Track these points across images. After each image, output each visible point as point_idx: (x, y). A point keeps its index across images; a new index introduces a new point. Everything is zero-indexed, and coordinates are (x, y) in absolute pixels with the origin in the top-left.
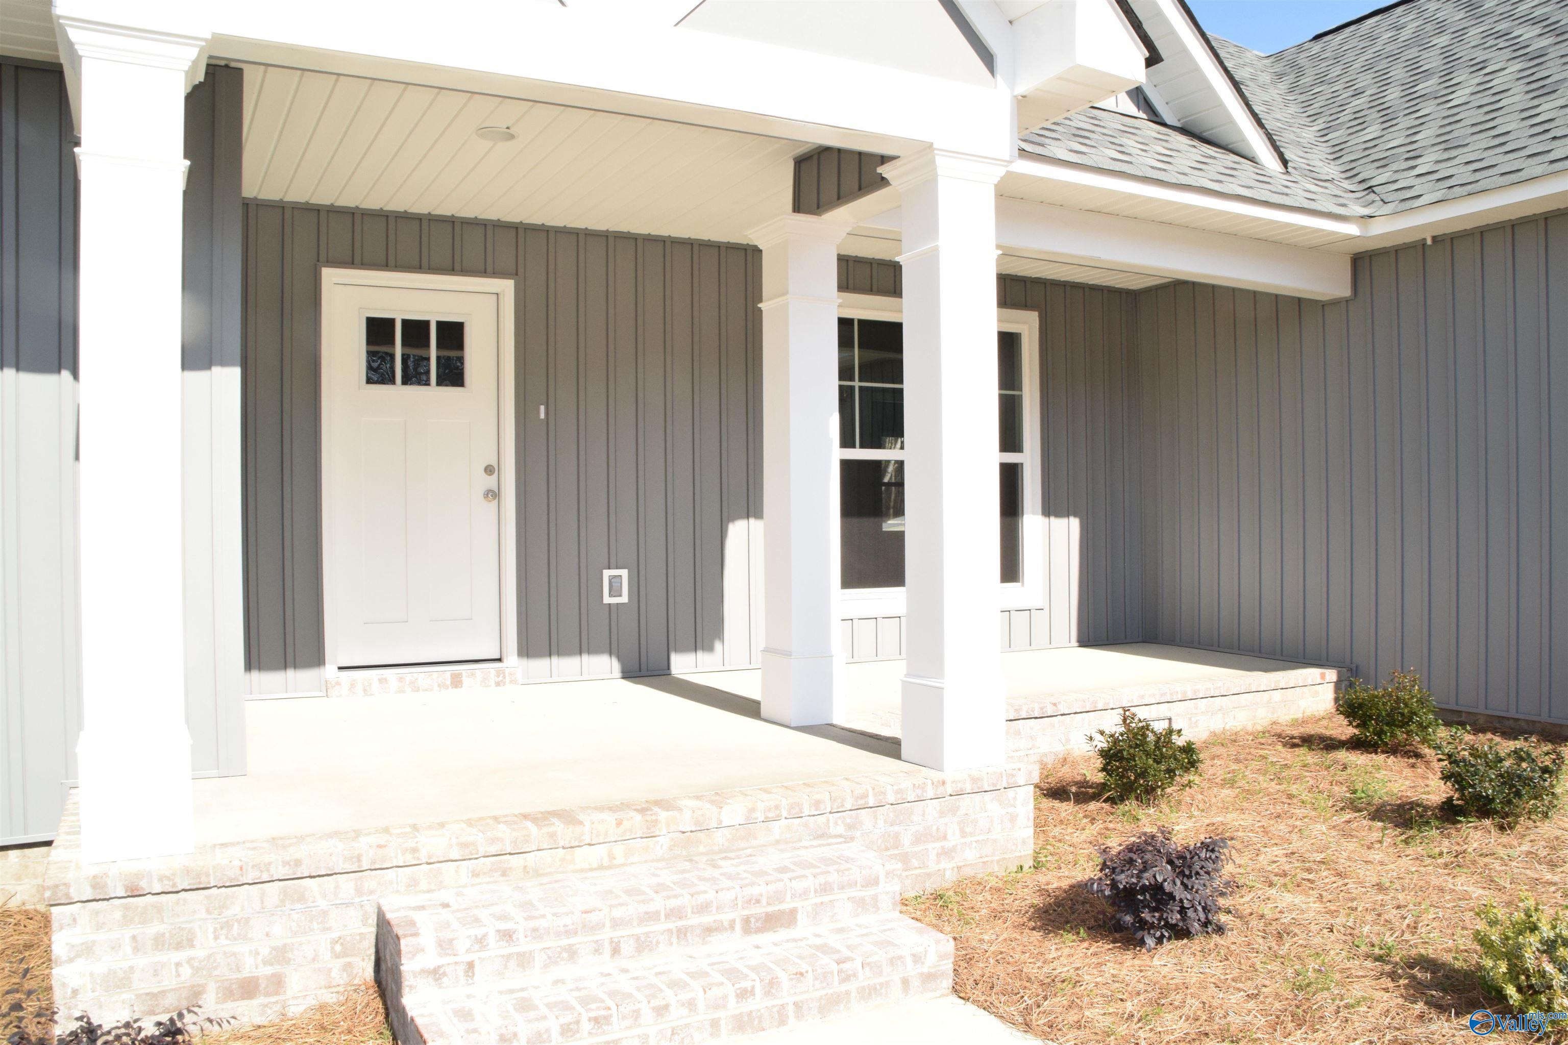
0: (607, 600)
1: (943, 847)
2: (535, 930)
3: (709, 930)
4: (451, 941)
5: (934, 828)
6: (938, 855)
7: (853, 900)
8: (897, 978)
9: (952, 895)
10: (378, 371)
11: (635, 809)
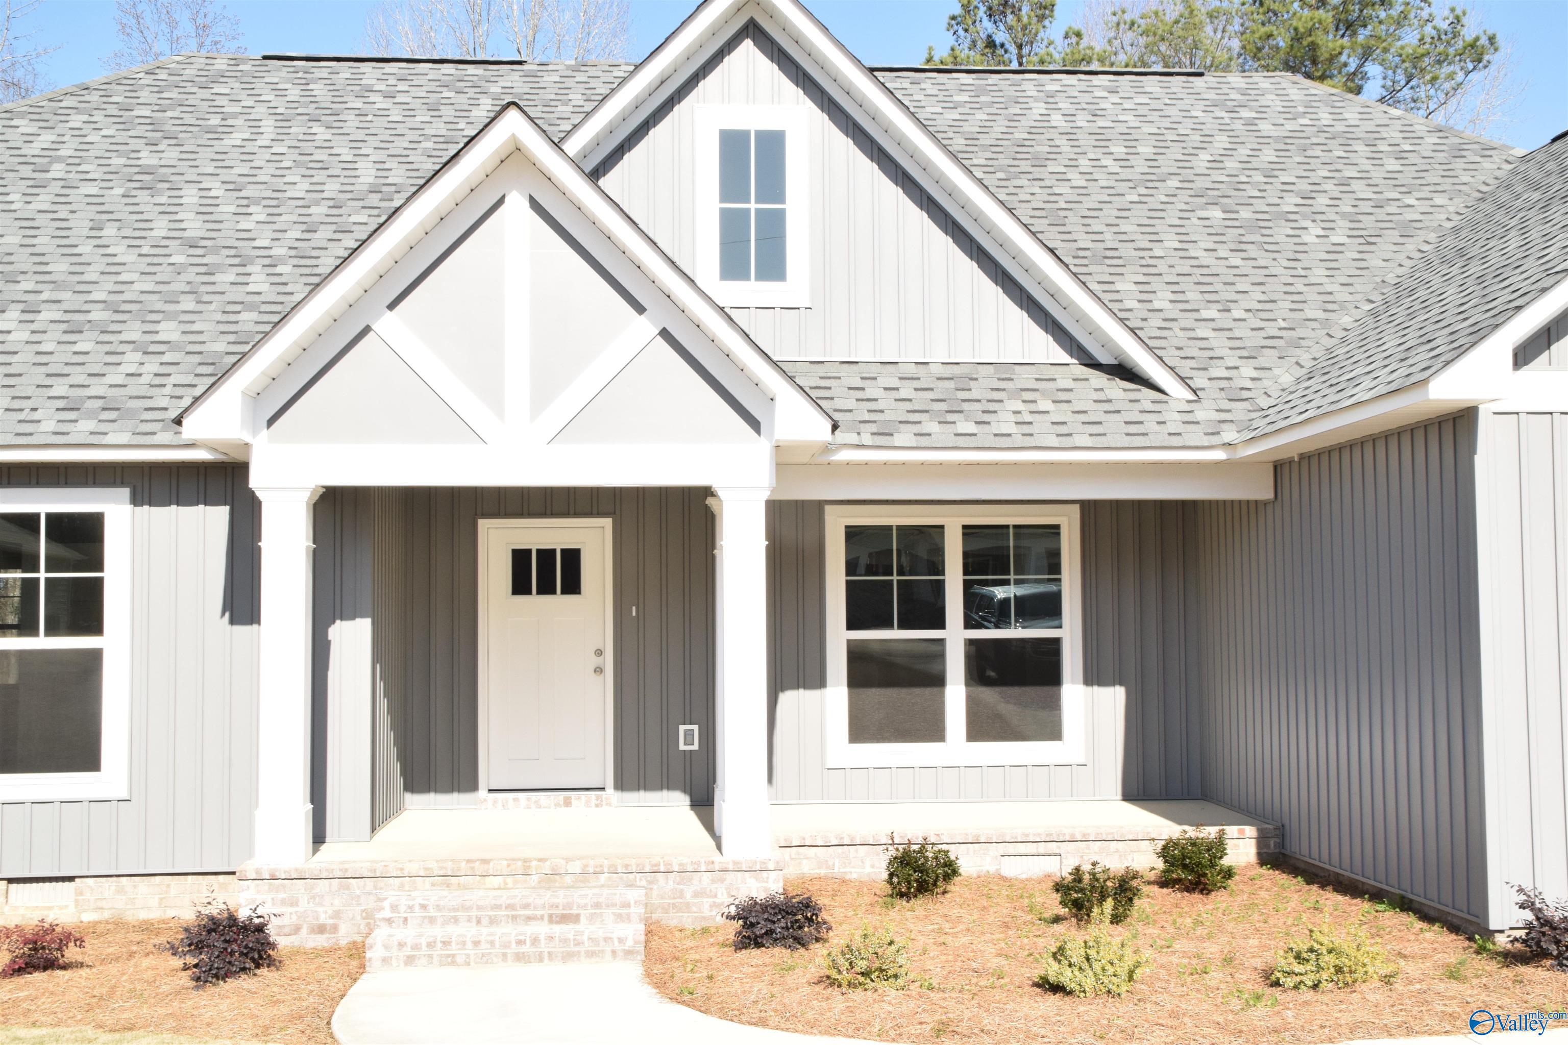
0: (682, 747)
1: (714, 902)
2: (438, 906)
3: (529, 918)
4: (397, 906)
5: (708, 890)
6: (710, 906)
7: (614, 914)
8: (608, 949)
9: (713, 930)
10: (520, 586)
11: (525, 861)
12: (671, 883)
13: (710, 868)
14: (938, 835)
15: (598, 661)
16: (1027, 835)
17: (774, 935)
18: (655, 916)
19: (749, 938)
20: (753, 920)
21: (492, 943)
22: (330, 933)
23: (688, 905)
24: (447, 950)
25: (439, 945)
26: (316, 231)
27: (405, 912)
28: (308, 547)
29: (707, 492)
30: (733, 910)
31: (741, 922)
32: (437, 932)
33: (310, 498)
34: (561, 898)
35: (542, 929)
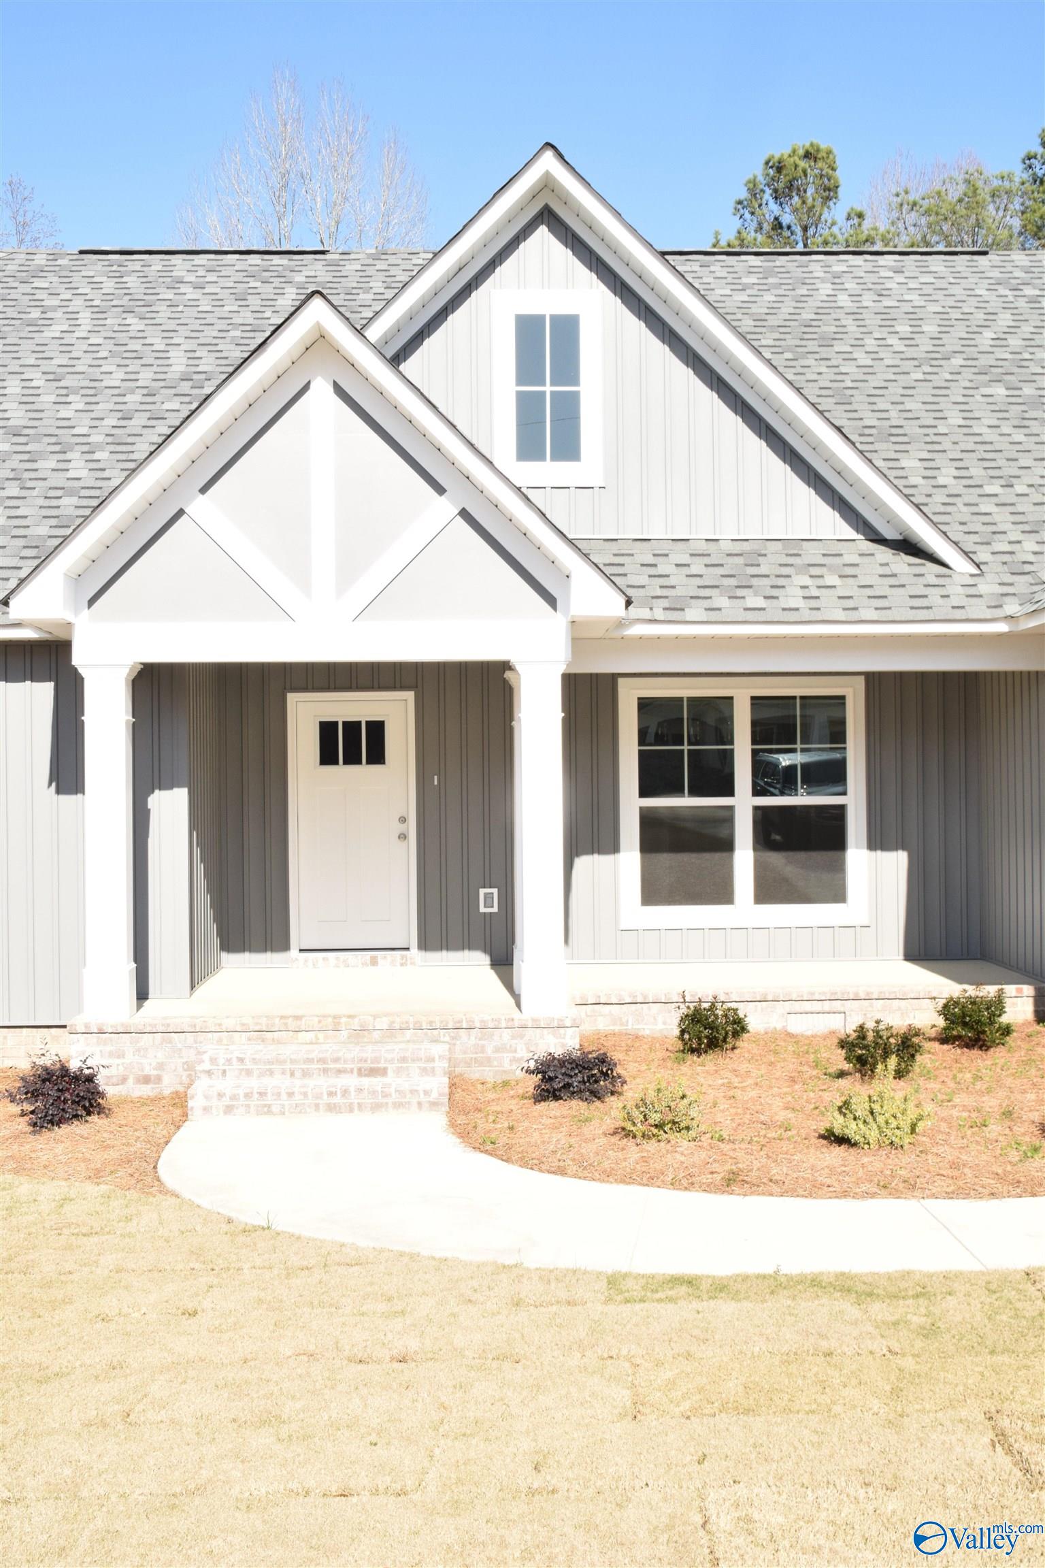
0: (482, 909)
1: (514, 1057)
2: (254, 1059)
3: (339, 1071)
4: (216, 1059)
5: (509, 1044)
6: (510, 1060)
7: (419, 1068)
8: (414, 1101)
9: (513, 1083)
10: (328, 757)
11: (335, 1017)
12: (473, 1038)
13: (510, 1024)
14: (727, 994)
15: (401, 828)
16: (813, 994)
17: (571, 1089)
18: (458, 1070)
19: (547, 1091)
20: (552, 1074)
21: (305, 1094)
22: (155, 1084)
23: (489, 1059)
24: (263, 1100)
25: (256, 1096)
26: (131, 419)
27: (223, 1065)
28: (127, 721)
29: (506, 666)
30: (532, 1065)
31: (540, 1076)
32: (254, 1083)
33: (128, 675)
34: (369, 1052)
35: (352, 1081)
